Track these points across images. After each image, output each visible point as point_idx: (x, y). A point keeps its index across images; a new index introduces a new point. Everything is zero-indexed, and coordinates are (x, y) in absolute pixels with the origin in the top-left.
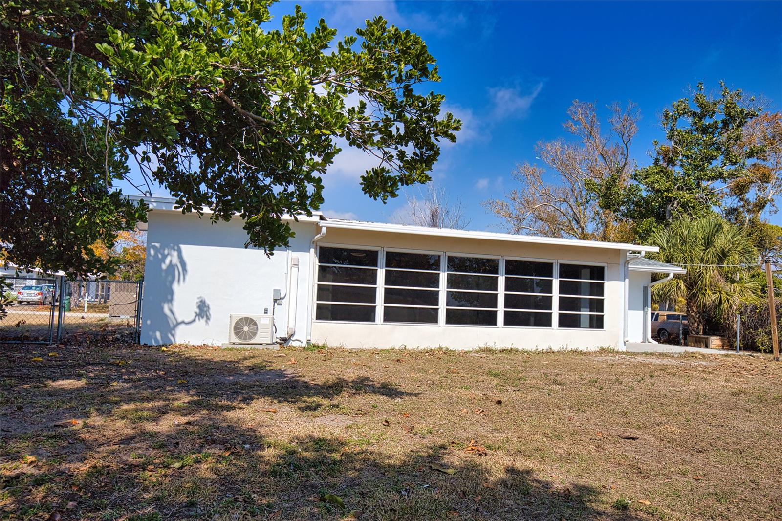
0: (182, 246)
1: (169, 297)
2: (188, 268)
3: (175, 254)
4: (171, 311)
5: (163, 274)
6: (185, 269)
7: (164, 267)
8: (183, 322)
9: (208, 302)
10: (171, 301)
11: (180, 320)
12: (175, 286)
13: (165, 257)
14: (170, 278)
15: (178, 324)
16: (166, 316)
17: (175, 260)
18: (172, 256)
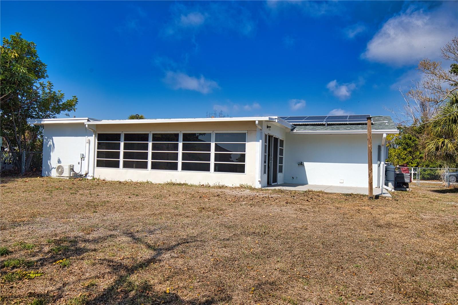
0: (53, 137)
1: (50, 158)
2: (55, 146)
3: (51, 140)
4: (50, 163)
5: (48, 149)
6: (54, 147)
7: (48, 146)
8: (53, 168)
9: (61, 160)
10: (50, 159)
11: (53, 167)
12: (51, 154)
13: (48, 142)
14: (50, 150)
15: (52, 168)
16: (49, 165)
17: (51, 143)
18: (50, 141)
